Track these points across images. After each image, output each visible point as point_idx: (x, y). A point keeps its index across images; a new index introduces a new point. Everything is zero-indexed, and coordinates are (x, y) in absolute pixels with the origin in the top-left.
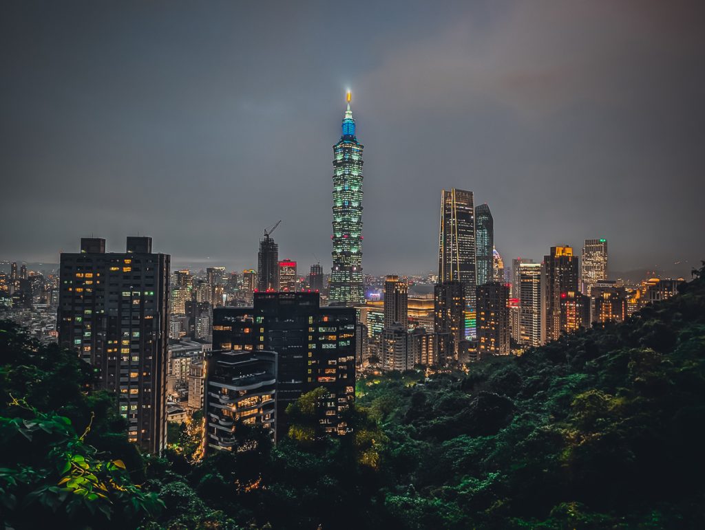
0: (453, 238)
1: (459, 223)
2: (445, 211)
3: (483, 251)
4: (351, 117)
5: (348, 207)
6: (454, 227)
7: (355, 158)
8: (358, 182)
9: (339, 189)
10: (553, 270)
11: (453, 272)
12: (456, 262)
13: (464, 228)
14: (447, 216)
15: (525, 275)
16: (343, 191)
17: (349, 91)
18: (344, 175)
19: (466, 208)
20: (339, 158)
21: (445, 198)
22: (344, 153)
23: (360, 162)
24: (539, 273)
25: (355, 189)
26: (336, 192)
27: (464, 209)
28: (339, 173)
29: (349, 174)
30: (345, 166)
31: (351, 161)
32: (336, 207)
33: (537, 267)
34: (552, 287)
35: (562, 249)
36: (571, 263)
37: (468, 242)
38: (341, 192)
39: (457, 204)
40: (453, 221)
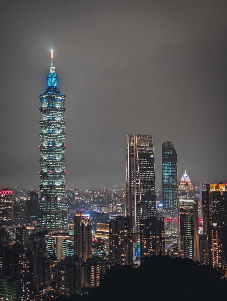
0: (136, 175)
1: (140, 161)
2: (130, 152)
3: (169, 180)
4: (54, 72)
5: (52, 147)
6: (137, 165)
7: (58, 106)
8: (61, 125)
9: (45, 132)
10: (208, 203)
11: (137, 203)
12: (139, 193)
13: (145, 165)
14: (131, 156)
15: (183, 209)
16: (48, 134)
17: (52, 51)
18: (48, 120)
19: (147, 149)
20: (45, 106)
21: (130, 141)
22: (48, 102)
23: (63, 110)
24: (192, 207)
25: (58, 132)
26: (42, 134)
27: (145, 150)
28: (45, 119)
29: (53, 120)
30: (49, 113)
31: (54, 109)
32: (42, 147)
33: (191, 203)
34: (208, 216)
35: (216, 185)
36: (223, 197)
37: (148, 177)
38: (46, 134)
39: (139, 147)
40: (136, 160)
